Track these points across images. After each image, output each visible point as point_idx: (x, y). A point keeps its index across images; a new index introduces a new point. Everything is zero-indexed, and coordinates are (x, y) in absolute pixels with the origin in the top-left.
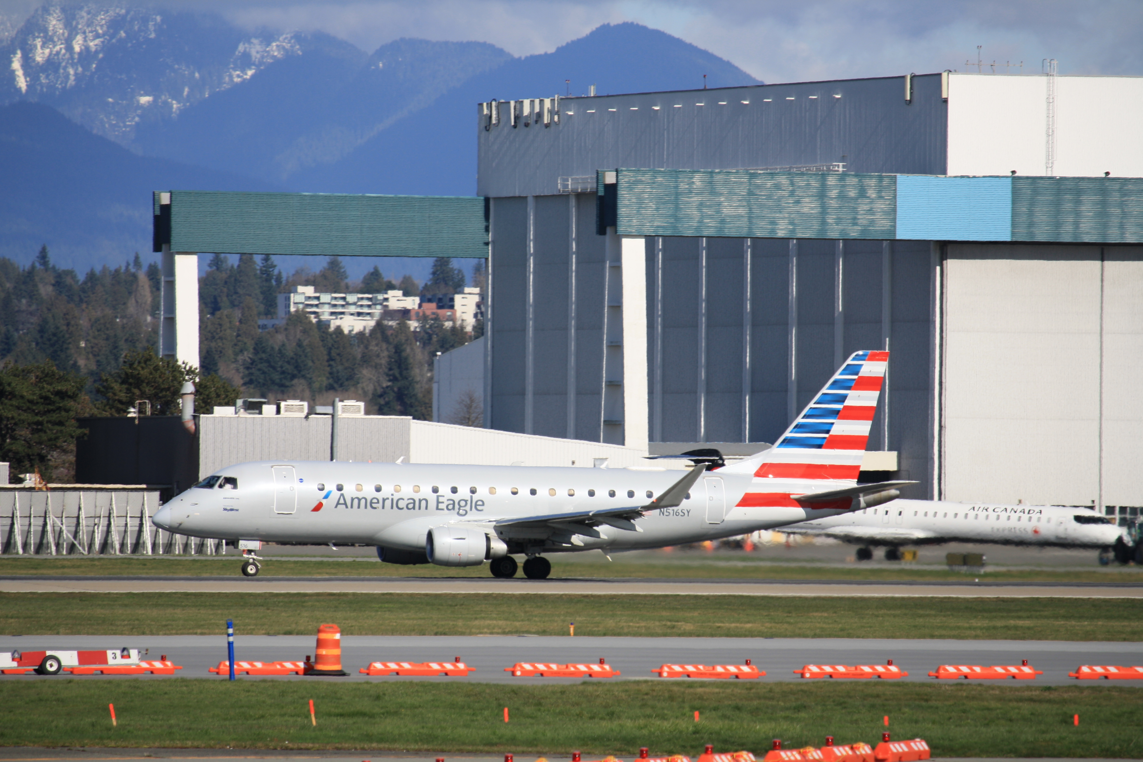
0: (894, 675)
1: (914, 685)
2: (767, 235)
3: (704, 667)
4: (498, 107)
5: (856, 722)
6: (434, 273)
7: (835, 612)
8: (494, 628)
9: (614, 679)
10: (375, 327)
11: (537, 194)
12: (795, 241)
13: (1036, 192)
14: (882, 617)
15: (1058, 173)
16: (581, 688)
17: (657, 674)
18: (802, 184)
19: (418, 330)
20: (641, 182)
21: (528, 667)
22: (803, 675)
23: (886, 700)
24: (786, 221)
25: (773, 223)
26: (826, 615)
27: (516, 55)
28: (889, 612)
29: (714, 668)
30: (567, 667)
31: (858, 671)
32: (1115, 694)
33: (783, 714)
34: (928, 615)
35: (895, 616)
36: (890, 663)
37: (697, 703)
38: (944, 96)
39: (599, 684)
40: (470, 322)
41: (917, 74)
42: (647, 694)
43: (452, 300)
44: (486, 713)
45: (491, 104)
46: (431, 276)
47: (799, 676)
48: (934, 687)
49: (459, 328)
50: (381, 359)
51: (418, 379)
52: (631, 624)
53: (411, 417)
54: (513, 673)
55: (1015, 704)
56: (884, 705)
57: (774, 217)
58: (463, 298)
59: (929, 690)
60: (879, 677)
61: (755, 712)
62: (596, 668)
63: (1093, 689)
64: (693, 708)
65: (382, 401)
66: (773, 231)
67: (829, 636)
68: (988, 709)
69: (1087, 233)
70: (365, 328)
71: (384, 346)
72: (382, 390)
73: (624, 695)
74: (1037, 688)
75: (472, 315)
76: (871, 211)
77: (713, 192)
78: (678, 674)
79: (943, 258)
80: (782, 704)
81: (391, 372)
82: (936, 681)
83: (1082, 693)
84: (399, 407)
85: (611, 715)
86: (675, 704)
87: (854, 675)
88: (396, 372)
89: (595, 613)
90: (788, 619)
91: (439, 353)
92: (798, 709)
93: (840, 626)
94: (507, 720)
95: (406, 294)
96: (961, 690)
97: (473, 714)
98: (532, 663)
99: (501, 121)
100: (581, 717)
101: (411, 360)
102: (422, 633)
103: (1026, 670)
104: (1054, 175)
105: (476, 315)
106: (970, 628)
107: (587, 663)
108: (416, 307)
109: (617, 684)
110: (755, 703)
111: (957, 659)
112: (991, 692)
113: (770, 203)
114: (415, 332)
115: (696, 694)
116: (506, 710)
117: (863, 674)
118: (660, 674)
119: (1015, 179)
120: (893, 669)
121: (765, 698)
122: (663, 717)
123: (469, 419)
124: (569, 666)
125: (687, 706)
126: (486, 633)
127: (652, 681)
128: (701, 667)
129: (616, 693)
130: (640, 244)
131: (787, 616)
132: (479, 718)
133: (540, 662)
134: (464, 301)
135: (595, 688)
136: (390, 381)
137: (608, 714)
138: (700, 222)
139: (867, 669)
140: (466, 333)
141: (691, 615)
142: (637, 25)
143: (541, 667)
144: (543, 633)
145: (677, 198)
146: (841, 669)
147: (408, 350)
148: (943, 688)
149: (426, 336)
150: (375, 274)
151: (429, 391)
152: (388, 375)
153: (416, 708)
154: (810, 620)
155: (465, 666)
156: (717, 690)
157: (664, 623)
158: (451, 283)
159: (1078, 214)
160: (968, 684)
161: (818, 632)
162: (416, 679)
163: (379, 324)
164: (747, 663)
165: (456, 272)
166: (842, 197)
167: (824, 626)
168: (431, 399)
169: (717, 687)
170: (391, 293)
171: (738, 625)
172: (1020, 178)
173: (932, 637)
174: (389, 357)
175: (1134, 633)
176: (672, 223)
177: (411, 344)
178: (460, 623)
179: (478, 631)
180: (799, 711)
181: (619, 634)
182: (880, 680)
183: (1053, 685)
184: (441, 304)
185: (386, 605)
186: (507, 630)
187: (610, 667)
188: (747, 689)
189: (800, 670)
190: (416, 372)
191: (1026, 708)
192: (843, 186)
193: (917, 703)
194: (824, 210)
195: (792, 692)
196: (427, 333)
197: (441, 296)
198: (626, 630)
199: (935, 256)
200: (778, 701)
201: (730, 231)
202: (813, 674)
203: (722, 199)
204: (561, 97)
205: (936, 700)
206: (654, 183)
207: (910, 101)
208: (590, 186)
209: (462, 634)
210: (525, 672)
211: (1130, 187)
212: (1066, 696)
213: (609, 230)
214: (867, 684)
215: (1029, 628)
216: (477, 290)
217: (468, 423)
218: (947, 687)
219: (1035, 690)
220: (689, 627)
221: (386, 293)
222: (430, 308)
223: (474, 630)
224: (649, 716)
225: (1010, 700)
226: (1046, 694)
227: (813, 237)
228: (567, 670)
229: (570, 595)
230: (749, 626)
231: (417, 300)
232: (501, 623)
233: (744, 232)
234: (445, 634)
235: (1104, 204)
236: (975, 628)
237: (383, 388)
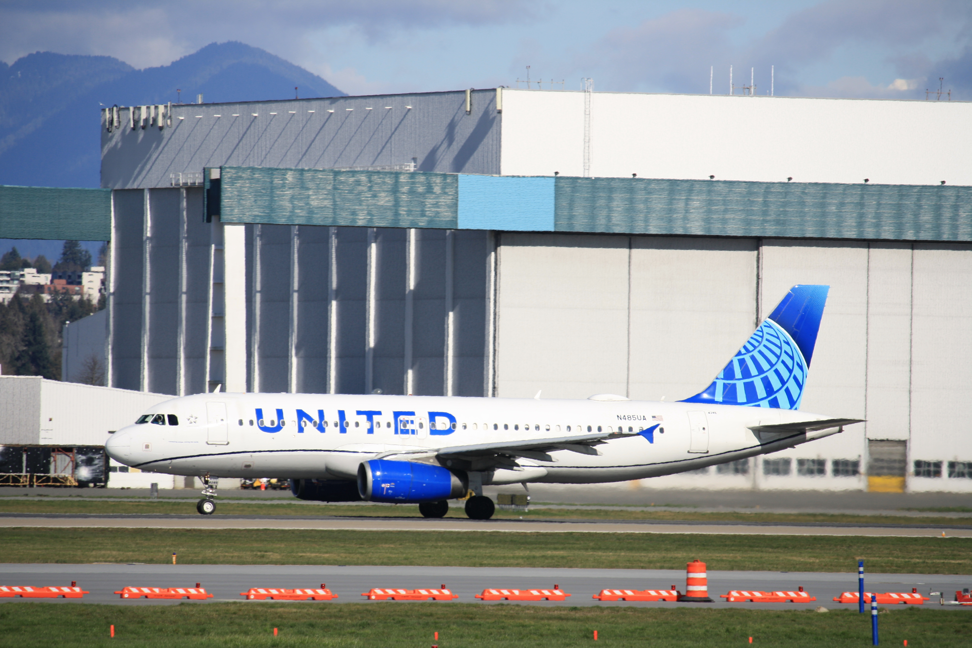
0: (446, 597)
1: (462, 605)
2: (348, 224)
3: (285, 591)
4: (118, 112)
5: (412, 637)
6: (64, 254)
7: (401, 544)
8: (108, 557)
9: (209, 601)
10: (12, 298)
11: (153, 187)
12: (375, 229)
13: (574, 189)
14: (440, 548)
15: (593, 174)
16: (179, 608)
17: (245, 597)
18: (379, 181)
19: (50, 302)
20: (240, 178)
21: (134, 590)
22: (369, 597)
23: (438, 618)
24: (366, 212)
25: (354, 213)
26: (392, 546)
27: (137, 68)
28: (446, 544)
29: (294, 591)
30: (168, 591)
31: (416, 594)
32: (630, 613)
33: (349, 630)
34: (480, 547)
35: (451, 547)
36: (443, 587)
37: (277, 621)
38: (499, 108)
39: (194, 605)
40: (95, 297)
41: (476, 89)
42: (235, 613)
43: (80, 277)
44: (95, 630)
45: (113, 109)
46: (62, 256)
47: (366, 598)
48: (479, 607)
49: (87, 302)
50: (17, 327)
51: (49, 344)
52: (227, 554)
53: (42, 377)
54: (122, 596)
55: (546, 622)
56: (436, 623)
57: (355, 209)
58: (90, 275)
59: (475, 610)
60: (434, 599)
61: (326, 628)
62: (193, 591)
63: (612, 609)
64: (273, 625)
65: (19, 364)
66: (354, 220)
67: (394, 564)
68: (523, 626)
69: (617, 225)
70: (4, 299)
71: (21, 316)
72: (18, 353)
73: (215, 615)
74: (565, 609)
75: (97, 291)
76: (436, 205)
77: (304, 187)
78: (263, 596)
79: (497, 244)
80: (350, 622)
81: (26, 338)
82: (481, 602)
83: (603, 612)
84: (33, 368)
85: (203, 632)
86: (258, 622)
87: (413, 597)
88: (31, 338)
89: (196, 545)
90: (360, 550)
91: (68, 322)
92: (363, 626)
93: (404, 555)
94: (113, 635)
95: (39, 272)
96: (501, 610)
97: (85, 631)
98: (138, 587)
99: (121, 124)
100: (177, 633)
101: (44, 329)
102: (46, 561)
103: (557, 593)
104: (590, 176)
105: (100, 290)
106: (513, 558)
107: (185, 587)
108: (49, 283)
109: (209, 605)
110: (327, 621)
111: (499, 583)
112: (527, 611)
113: (350, 196)
114: (47, 304)
115: (276, 613)
116: (112, 627)
117: (421, 597)
118: (248, 597)
119: (558, 179)
120: (446, 592)
121: (336, 617)
122: (246, 633)
123: (92, 378)
124: (170, 589)
125: (268, 624)
126: (101, 561)
127: (240, 603)
128: (283, 591)
129: (208, 613)
130: (240, 230)
131: (360, 548)
132: (89, 633)
133: (145, 586)
134: (91, 278)
135: (191, 608)
136: (26, 346)
137: (200, 631)
138: (292, 212)
139: (424, 592)
140: (92, 305)
141: (278, 546)
142: (240, 43)
143: (146, 590)
144: (151, 561)
145: (272, 192)
146: (402, 592)
147: (41, 319)
148: (487, 608)
149: (57, 308)
150: (14, 254)
151: (59, 355)
152: (23, 341)
153: (35, 625)
154: (379, 551)
155: (80, 590)
156: (294, 610)
157: (255, 553)
158: (79, 263)
159: (610, 209)
160: (508, 605)
161: (385, 560)
162: (37, 601)
163: (16, 297)
164: (322, 587)
165: (84, 253)
166: (412, 192)
167: (391, 555)
168: (60, 362)
169: (295, 608)
170: (27, 270)
171: (317, 554)
172: (561, 178)
173: (481, 565)
174: (26, 325)
175: (650, 562)
176: (268, 213)
177: (44, 314)
178: (79, 553)
179: (94, 559)
180: (364, 627)
181: (215, 563)
182: (435, 601)
183: (578, 606)
184: (70, 281)
185: (16, 538)
186: (119, 559)
187: (205, 591)
188: (320, 609)
189: (367, 593)
190: (48, 338)
191: (555, 625)
192: (413, 183)
193: (464, 620)
194: (397, 203)
195: (358, 612)
196: (58, 305)
197: (70, 274)
198: (221, 559)
199: (490, 243)
200: (346, 619)
201: (318, 220)
202: (377, 596)
203: (311, 193)
204: (173, 104)
205: (480, 618)
206: (252, 179)
207: (470, 111)
208: (199, 180)
209: (81, 562)
210: (132, 595)
211: (653, 186)
212: (589, 615)
213: (214, 218)
214: (422, 605)
215: (563, 557)
216: (102, 269)
217: (92, 381)
218: (490, 607)
219: (564, 610)
220: (276, 556)
221: (23, 271)
222: (61, 284)
223: (91, 559)
224: (236, 632)
225: (542, 619)
226: (573, 613)
227: (388, 225)
228: (168, 593)
229: (175, 530)
230: (326, 555)
231: (49, 276)
232: (114, 553)
233: (329, 222)
234: (65, 562)
235: (631, 201)
236: (518, 558)
237: (19, 351)
